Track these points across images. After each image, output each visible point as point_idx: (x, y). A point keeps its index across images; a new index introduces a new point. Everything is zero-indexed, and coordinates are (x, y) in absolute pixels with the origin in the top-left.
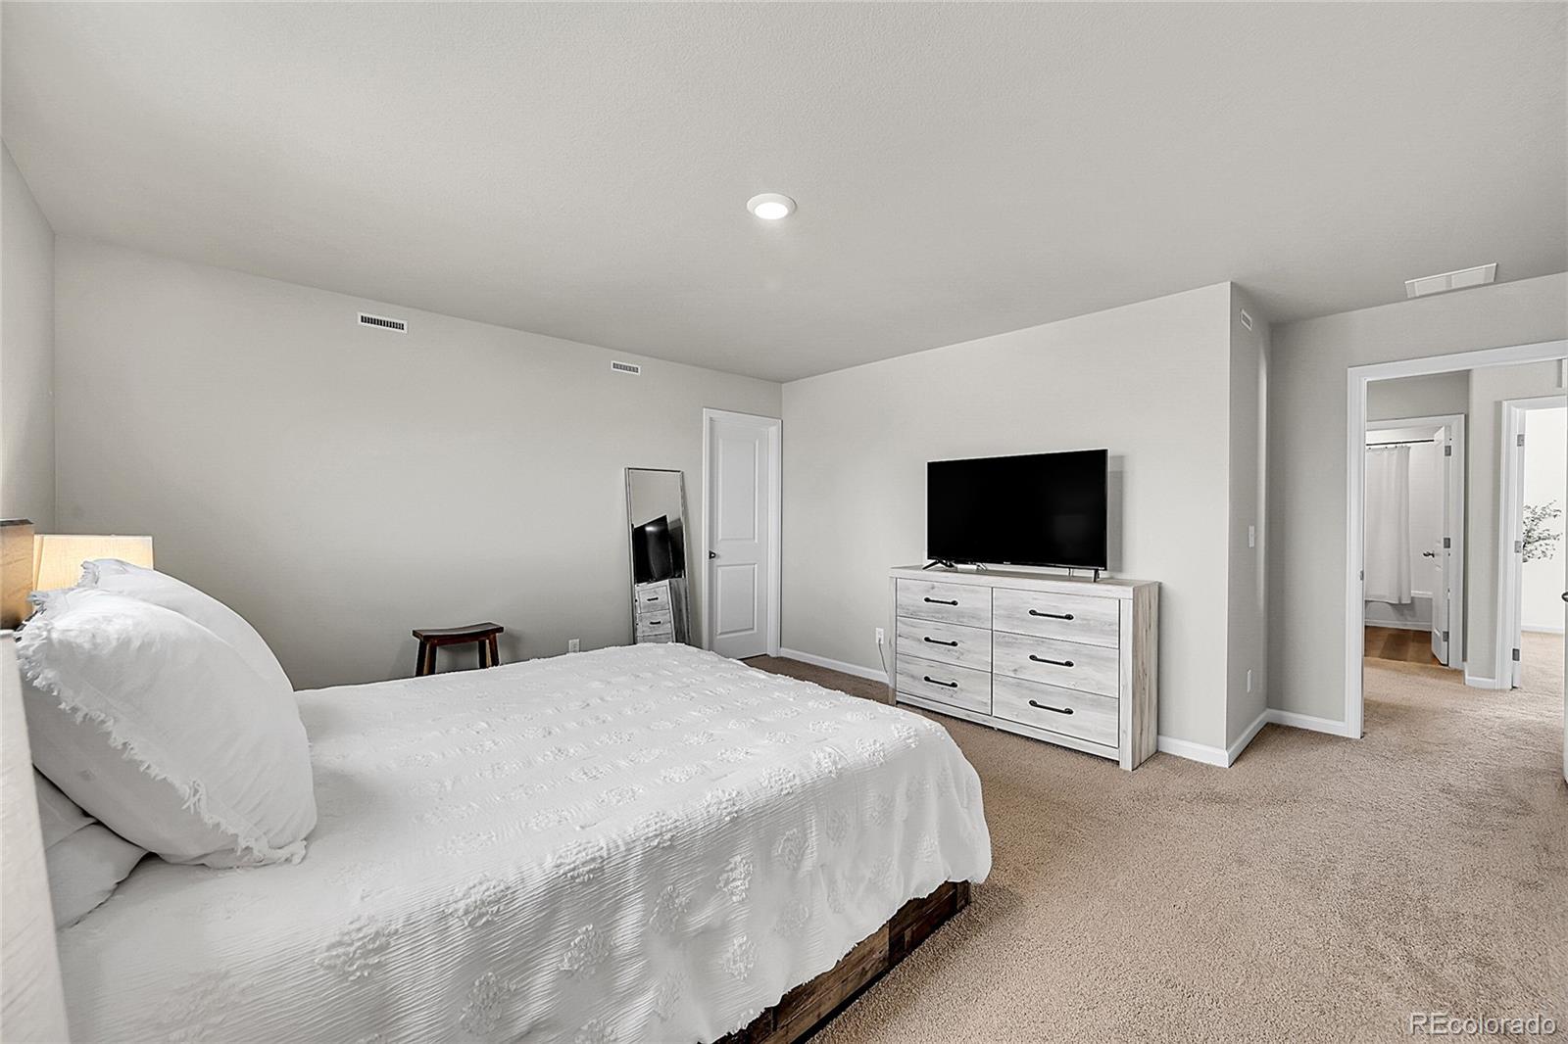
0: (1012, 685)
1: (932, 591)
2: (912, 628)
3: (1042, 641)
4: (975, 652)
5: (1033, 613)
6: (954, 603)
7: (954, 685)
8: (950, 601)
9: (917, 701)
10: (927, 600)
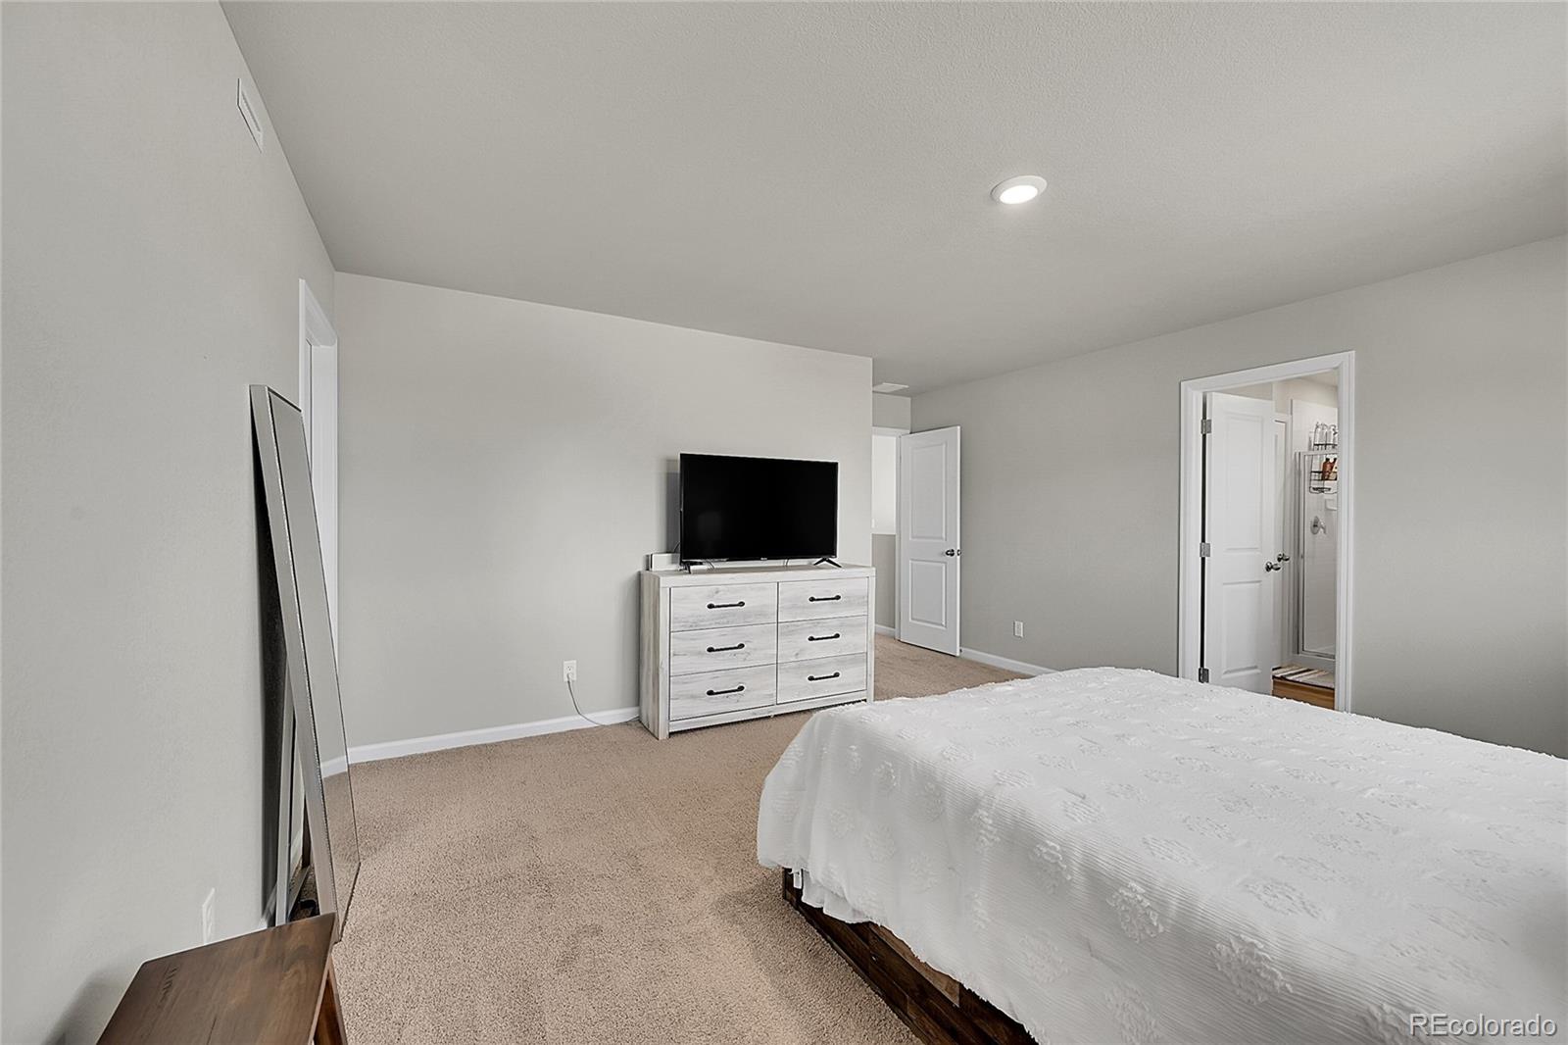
0: (794, 668)
1: (716, 596)
2: (693, 642)
3: (817, 622)
4: (761, 647)
5: (812, 599)
6: (742, 604)
7: (741, 688)
8: (737, 603)
9: (698, 722)
10: (711, 606)
